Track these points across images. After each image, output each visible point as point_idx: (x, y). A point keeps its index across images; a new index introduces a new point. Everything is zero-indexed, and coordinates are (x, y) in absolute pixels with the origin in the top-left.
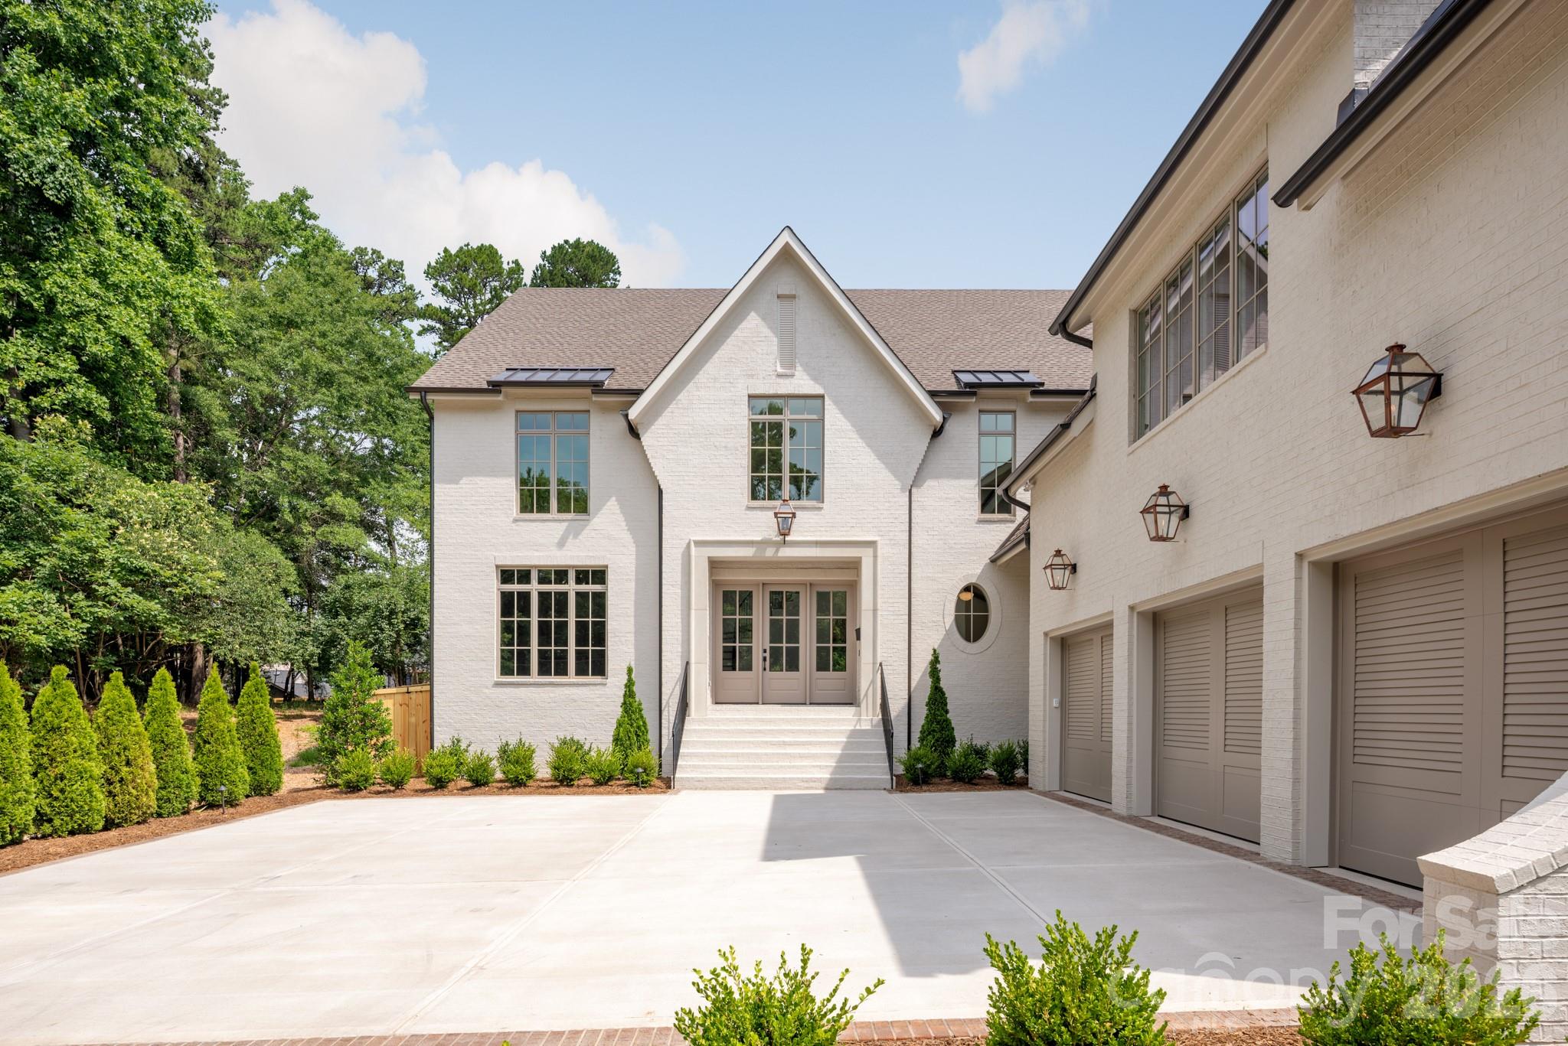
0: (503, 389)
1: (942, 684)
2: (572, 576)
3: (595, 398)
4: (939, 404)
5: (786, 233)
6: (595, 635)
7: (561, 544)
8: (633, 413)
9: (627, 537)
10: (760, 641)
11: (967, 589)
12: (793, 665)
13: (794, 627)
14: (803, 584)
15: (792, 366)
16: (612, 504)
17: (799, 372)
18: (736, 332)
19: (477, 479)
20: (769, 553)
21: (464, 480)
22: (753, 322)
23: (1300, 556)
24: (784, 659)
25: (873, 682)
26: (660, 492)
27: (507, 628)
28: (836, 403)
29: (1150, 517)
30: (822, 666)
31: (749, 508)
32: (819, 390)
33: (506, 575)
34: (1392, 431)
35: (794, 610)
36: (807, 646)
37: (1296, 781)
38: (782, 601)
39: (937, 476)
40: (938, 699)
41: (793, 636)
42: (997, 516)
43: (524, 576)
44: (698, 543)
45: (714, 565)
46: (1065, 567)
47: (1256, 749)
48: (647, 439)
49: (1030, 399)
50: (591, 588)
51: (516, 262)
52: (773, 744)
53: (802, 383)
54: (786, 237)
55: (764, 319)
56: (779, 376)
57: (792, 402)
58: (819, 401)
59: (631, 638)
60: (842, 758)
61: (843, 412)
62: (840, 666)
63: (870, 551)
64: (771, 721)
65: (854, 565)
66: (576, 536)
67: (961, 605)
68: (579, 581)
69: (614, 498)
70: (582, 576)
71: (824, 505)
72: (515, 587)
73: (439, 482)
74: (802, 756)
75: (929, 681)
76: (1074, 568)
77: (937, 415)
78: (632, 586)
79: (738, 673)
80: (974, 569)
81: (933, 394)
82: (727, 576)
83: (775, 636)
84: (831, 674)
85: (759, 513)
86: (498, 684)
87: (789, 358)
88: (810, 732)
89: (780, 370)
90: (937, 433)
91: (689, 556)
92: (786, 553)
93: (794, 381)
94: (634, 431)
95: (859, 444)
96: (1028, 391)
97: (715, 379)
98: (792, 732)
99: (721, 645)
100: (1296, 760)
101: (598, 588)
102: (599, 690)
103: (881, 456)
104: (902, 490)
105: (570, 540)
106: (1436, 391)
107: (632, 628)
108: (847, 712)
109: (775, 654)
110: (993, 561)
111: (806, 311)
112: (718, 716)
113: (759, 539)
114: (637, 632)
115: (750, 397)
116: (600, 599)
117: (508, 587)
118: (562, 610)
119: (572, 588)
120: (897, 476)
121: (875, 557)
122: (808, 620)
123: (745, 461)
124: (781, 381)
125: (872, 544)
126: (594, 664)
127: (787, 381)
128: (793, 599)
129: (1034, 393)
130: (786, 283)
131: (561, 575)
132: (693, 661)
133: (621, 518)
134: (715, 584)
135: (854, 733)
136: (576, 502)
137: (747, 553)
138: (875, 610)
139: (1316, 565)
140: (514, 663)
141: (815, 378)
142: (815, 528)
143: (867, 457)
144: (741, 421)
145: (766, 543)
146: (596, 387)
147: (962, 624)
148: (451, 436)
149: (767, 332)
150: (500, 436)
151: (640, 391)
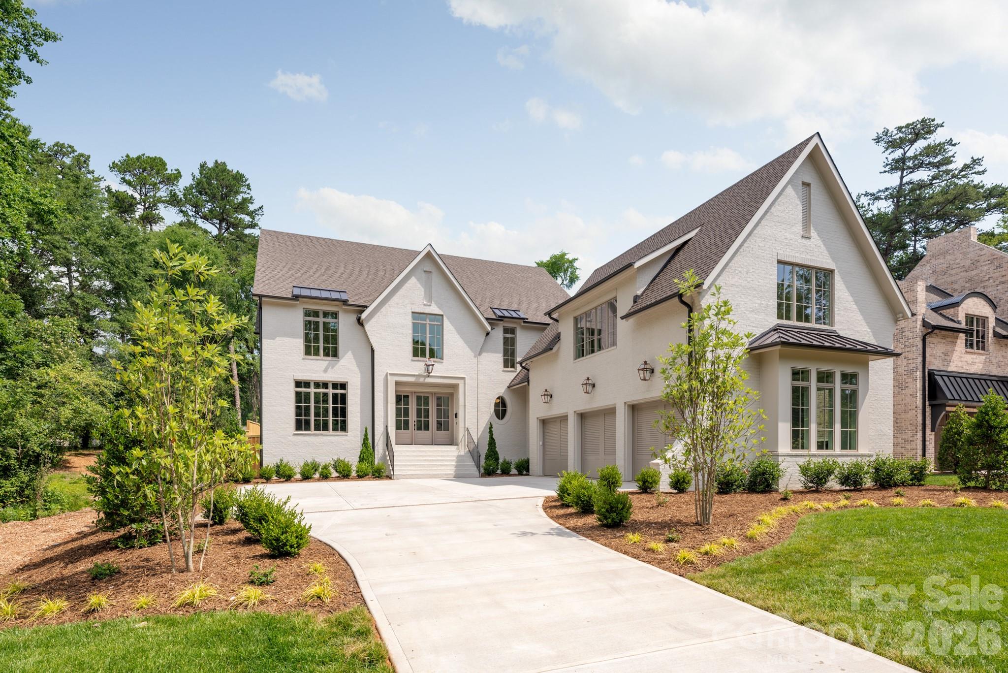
0: (300, 299)
1: (494, 437)
2: (330, 386)
3: (344, 307)
4: (489, 323)
5: (429, 246)
6: (341, 412)
7: (325, 371)
8: (364, 316)
9: (356, 369)
10: (413, 418)
11: (498, 398)
12: (427, 428)
13: (427, 412)
14: (432, 393)
15: (430, 301)
16: (349, 355)
17: (433, 304)
18: (406, 284)
19: (284, 338)
20: (421, 380)
21: (278, 338)
22: (413, 280)
23: (625, 403)
24: (423, 426)
25: (464, 435)
26: (373, 351)
27: (298, 408)
28: (448, 318)
29: (585, 386)
30: (439, 428)
31: (412, 360)
32: (441, 313)
33: (298, 384)
34: (645, 379)
35: (427, 404)
36: (433, 420)
37: (625, 460)
38: (423, 400)
39: (488, 352)
40: (492, 443)
41: (427, 416)
42: (509, 369)
43: (307, 384)
44: (392, 374)
45: (398, 384)
46: (548, 395)
47: (614, 453)
48: (367, 327)
49: (523, 324)
50: (339, 391)
51: (177, 170)
52: (428, 461)
53: (434, 309)
54: (429, 248)
55: (419, 281)
56: (425, 305)
57: (429, 316)
58: (441, 317)
59: (359, 415)
60: (457, 467)
61: (451, 322)
62: (447, 429)
63: (462, 381)
65: (457, 387)
66: (332, 368)
67: (496, 405)
68: (333, 388)
69: (350, 352)
70: (335, 386)
71: (444, 361)
72: (303, 390)
73: (265, 338)
74: (442, 465)
75: (488, 435)
76: (551, 396)
77: (489, 328)
78: (359, 391)
79: (402, 431)
80: (501, 390)
81: (487, 319)
82: (403, 389)
83: (419, 415)
84: (443, 432)
85: (416, 363)
86: (295, 435)
87: (429, 297)
88: (442, 456)
89: (425, 302)
90: (488, 334)
91: (387, 380)
92: (429, 380)
93: (431, 308)
94: (362, 324)
95: (457, 336)
96: (522, 321)
97: (397, 304)
98: (434, 456)
100: (625, 454)
101: (343, 392)
102: (344, 438)
103: (466, 342)
104: (474, 357)
105: (330, 369)
106: (653, 372)
107: (359, 410)
108: (453, 448)
109: (419, 423)
110: (509, 387)
111: (436, 278)
113: (417, 374)
114: (361, 412)
115: (413, 312)
116: (344, 398)
117: (299, 390)
118: (326, 401)
119: (330, 391)
120: (473, 351)
121: (465, 384)
122: (433, 409)
123: (410, 340)
124: (426, 307)
125: (463, 378)
126: (342, 426)
127: (428, 307)
128: (427, 399)
129: (524, 322)
130: (428, 266)
131: (325, 385)
132: (389, 425)
133: (353, 361)
134: (397, 392)
135: (459, 457)
136: (332, 352)
137: (412, 379)
138: (465, 406)
139: (629, 406)
140: (301, 424)
141: (440, 308)
142: (442, 371)
143: (461, 342)
144: (408, 321)
145: (419, 376)
146: (345, 302)
147: (497, 412)
148: (270, 317)
149: (419, 286)
150: (296, 318)
151: (366, 307)
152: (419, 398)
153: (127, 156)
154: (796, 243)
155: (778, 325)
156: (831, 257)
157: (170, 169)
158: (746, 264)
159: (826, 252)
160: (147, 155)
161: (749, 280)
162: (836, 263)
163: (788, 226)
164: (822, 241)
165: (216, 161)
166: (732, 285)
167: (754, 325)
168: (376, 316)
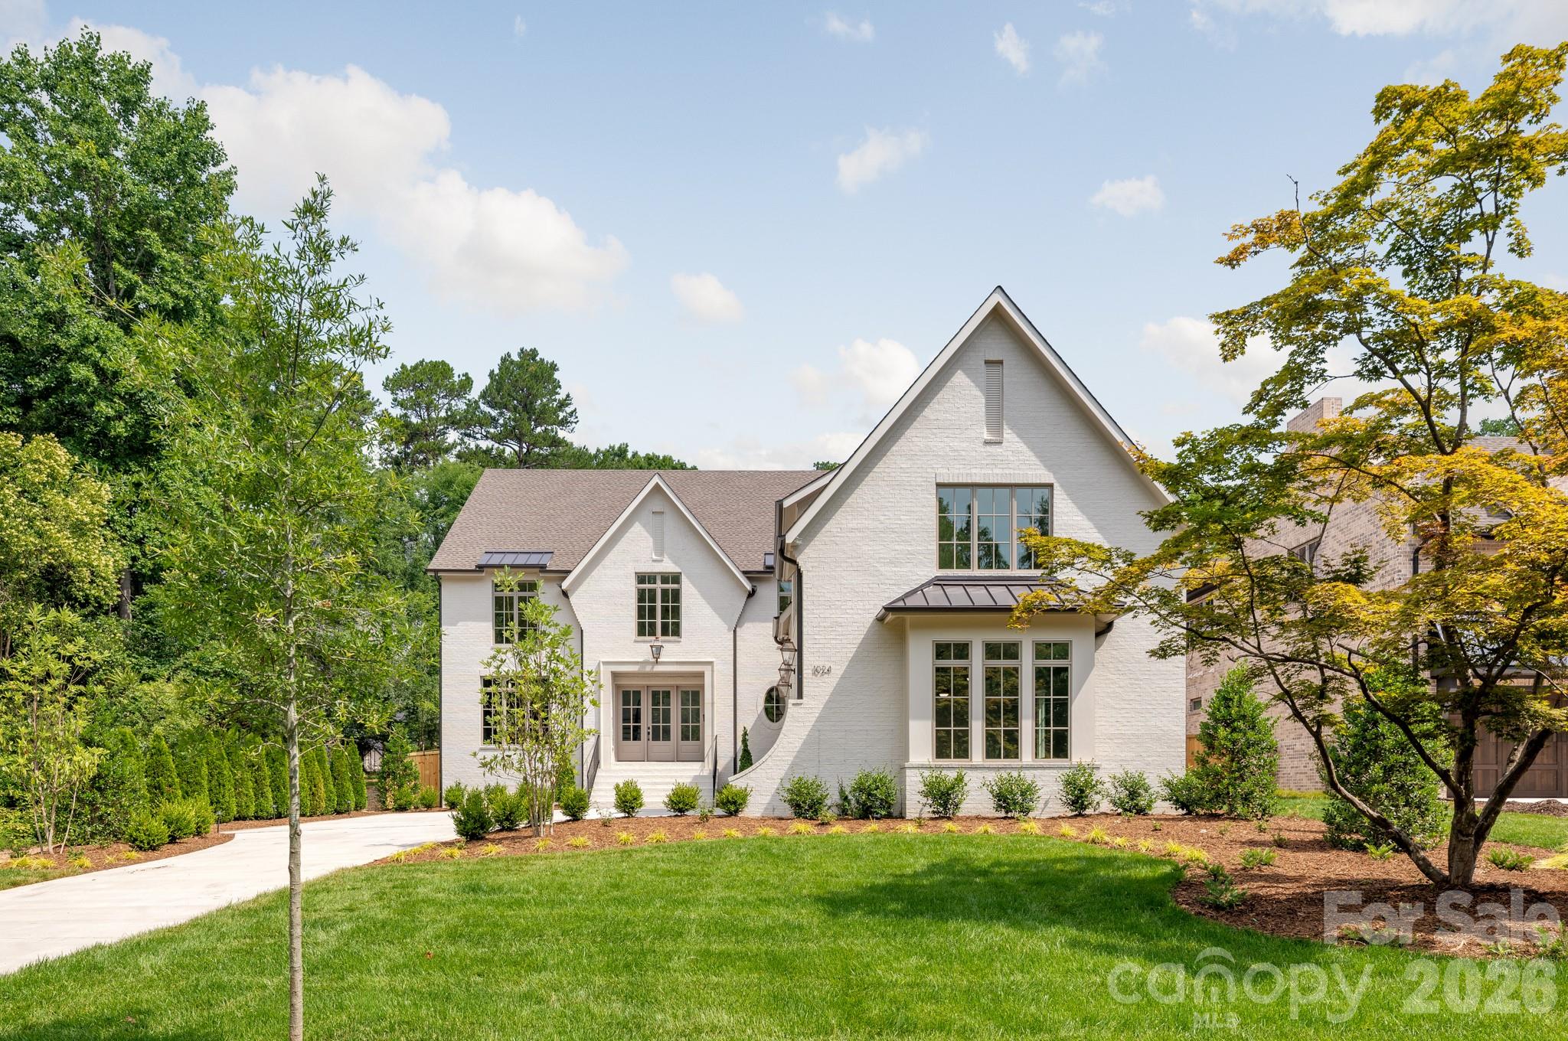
0: (487, 569)
3: (543, 575)
4: (749, 578)
5: (658, 475)
8: (565, 585)
10: (646, 723)
11: (770, 690)
13: (667, 713)
14: (672, 686)
15: (662, 555)
17: (666, 559)
18: (628, 535)
19: (468, 623)
20: (648, 669)
21: (460, 624)
22: (637, 528)
24: (661, 733)
25: (710, 747)
26: (582, 631)
27: (487, 714)
28: (688, 577)
30: (685, 737)
31: (636, 641)
32: (678, 570)
33: (487, 682)
35: (667, 701)
36: (675, 725)
38: (660, 697)
39: (753, 621)
40: (745, 757)
41: (667, 719)
43: (498, 682)
44: (605, 663)
45: (615, 675)
48: (573, 599)
51: (466, 375)
52: (648, 784)
53: (667, 565)
54: (658, 478)
55: (644, 527)
56: (654, 561)
57: (661, 576)
58: (677, 576)
61: (691, 583)
62: (695, 737)
63: (710, 667)
64: (648, 771)
65: (701, 675)
67: (767, 700)
71: (682, 640)
72: (492, 689)
73: (445, 625)
75: (742, 746)
77: (749, 586)
79: (632, 742)
80: (774, 679)
81: (744, 573)
82: (624, 682)
83: (655, 719)
84: (690, 742)
85: (642, 644)
86: (482, 750)
87: (660, 549)
88: (673, 777)
89: (654, 557)
90: (751, 594)
91: (600, 670)
92: (658, 669)
93: (663, 564)
94: (565, 594)
95: (702, 602)
97: (615, 563)
99: (621, 724)
103: (715, 609)
104: (729, 630)
108: (696, 766)
109: (656, 730)
111: (670, 522)
112: (618, 767)
113: (641, 660)
115: (637, 574)
120: (725, 621)
121: (713, 671)
122: (675, 708)
123: (634, 613)
124: (655, 564)
125: (711, 663)
127: (659, 564)
128: (667, 694)
130: (658, 505)
132: (602, 735)
134: (617, 687)
135: (696, 778)
137: (635, 668)
138: (713, 703)
141: (675, 563)
142: (676, 654)
143: (708, 610)
144: (631, 588)
145: (646, 663)
146: (542, 568)
147: (768, 711)
148: (452, 596)
149: (646, 534)
150: (482, 596)
151: (570, 572)
152: (655, 694)
153: (403, 366)
154: (974, 454)
155: (938, 579)
156: (1045, 466)
157: (458, 372)
158: (876, 497)
159: (1034, 458)
160: (427, 360)
161: (882, 518)
162: (1054, 473)
163: (959, 431)
164: (1025, 443)
165: (522, 350)
166: (852, 530)
167: (893, 582)
168: (586, 583)
